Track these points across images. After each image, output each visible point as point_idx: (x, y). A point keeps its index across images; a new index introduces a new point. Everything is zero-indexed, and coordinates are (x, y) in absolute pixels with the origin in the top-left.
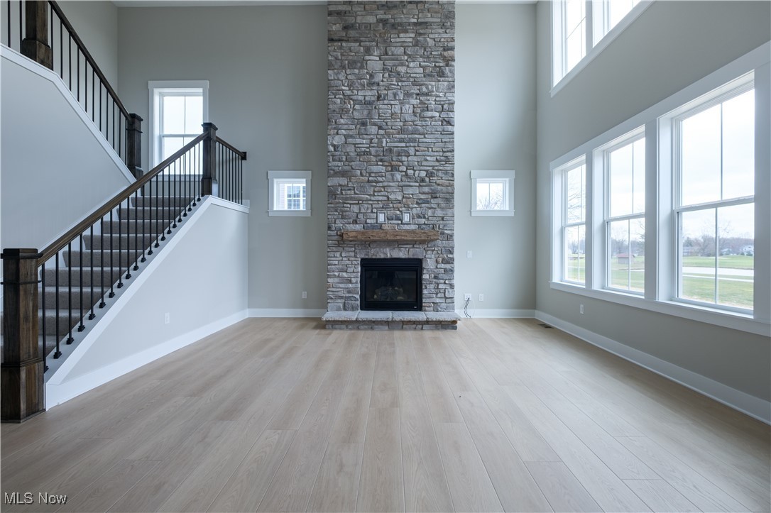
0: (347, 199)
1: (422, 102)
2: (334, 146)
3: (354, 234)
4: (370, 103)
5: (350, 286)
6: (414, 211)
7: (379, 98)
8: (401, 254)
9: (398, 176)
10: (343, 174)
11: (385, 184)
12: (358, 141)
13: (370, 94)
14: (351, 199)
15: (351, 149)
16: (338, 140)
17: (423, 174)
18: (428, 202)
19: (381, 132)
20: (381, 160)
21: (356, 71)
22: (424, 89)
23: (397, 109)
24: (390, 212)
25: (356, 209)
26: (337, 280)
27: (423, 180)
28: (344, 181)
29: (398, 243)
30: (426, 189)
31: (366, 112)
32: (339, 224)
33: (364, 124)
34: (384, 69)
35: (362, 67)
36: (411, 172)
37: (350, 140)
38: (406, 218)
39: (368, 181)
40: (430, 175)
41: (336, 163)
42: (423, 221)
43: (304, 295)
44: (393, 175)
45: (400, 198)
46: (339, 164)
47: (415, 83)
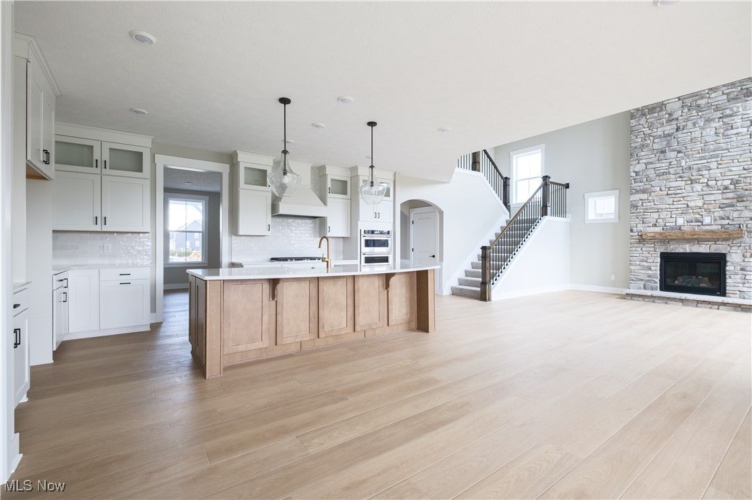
0: (647, 209)
1: (725, 123)
2: (636, 172)
3: (653, 234)
4: (669, 135)
5: (650, 272)
6: (717, 214)
7: (678, 130)
8: (703, 249)
9: (698, 187)
10: (644, 191)
11: (684, 195)
12: (657, 165)
13: (669, 129)
14: (651, 209)
15: (651, 173)
16: (639, 168)
17: (727, 183)
18: (733, 206)
19: (680, 155)
20: (680, 177)
21: (656, 115)
22: (728, 112)
23: (697, 134)
24: (689, 217)
25: (655, 215)
26: (638, 267)
27: (726, 188)
28: (645, 196)
29: (699, 240)
30: (731, 195)
31: (665, 143)
32: (640, 227)
33: (663, 152)
34: (682, 107)
35: (661, 110)
36: (712, 183)
37: (649, 166)
38: (707, 220)
39: (668, 194)
40: (735, 183)
41: (638, 184)
42: (726, 222)
43: (613, 277)
44: (692, 188)
45: (701, 204)
46: (640, 184)
47: (717, 109)
